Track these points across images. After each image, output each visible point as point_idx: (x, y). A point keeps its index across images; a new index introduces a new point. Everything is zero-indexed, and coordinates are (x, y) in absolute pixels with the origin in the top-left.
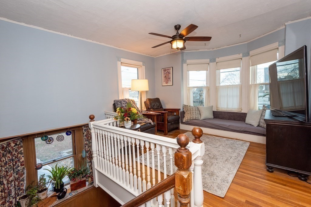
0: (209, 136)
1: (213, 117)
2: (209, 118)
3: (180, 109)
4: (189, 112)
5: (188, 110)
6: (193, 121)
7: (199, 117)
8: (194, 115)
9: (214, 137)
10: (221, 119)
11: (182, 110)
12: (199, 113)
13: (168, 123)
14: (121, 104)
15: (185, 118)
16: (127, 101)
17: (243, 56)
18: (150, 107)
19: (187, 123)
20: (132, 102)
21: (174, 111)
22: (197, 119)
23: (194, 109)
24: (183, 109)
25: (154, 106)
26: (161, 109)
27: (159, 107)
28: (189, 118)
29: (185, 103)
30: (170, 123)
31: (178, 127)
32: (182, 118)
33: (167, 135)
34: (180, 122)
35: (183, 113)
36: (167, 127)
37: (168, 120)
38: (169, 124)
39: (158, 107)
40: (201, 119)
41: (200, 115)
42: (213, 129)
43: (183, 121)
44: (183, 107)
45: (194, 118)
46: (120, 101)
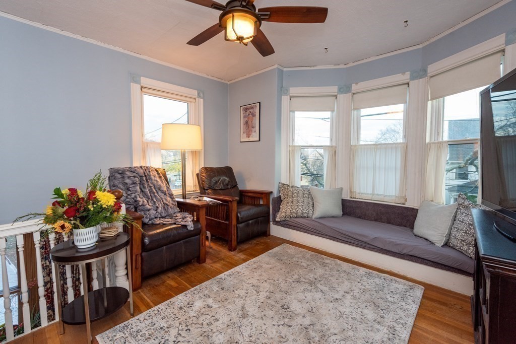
0: (328, 261)
1: (342, 213)
2: (333, 215)
3: (272, 192)
4: (290, 200)
5: (287, 195)
6: (297, 220)
7: (311, 212)
8: (300, 207)
9: (339, 262)
10: (360, 217)
11: (275, 195)
12: (311, 203)
13: (238, 222)
14: (123, 177)
15: (280, 213)
16: (141, 171)
17: (413, 78)
18: (206, 186)
19: (284, 224)
20: (155, 173)
21: (259, 195)
22: (305, 217)
23: (301, 193)
24: (279, 191)
25: (216, 182)
26: (233, 190)
27: (229, 187)
28: (288, 214)
29: (284, 181)
30: (241, 223)
31: (266, 232)
32: (276, 212)
33: (235, 250)
34: (271, 220)
35: (279, 201)
36: (234, 231)
37: (238, 217)
38: (241, 225)
39: (227, 185)
40: (314, 217)
41: (313, 206)
42: (337, 241)
43: (277, 220)
44: (279, 187)
45: (299, 214)
46: (120, 172)
